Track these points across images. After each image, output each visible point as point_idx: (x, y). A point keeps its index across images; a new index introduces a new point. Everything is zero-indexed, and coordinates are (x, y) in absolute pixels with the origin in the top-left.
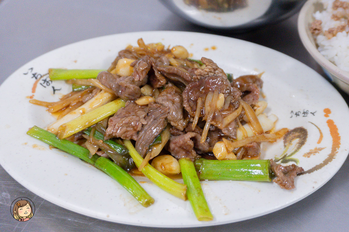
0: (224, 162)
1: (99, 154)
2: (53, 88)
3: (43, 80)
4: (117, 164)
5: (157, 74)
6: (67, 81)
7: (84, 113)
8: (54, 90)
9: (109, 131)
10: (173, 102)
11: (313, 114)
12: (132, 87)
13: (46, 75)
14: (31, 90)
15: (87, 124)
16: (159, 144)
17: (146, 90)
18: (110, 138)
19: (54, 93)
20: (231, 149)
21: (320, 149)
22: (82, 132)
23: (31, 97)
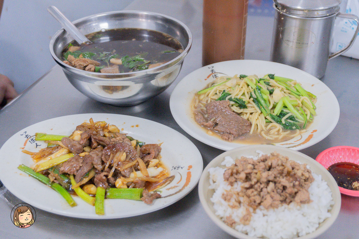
0: (120, 189)
1: (55, 181)
2: (36, 144)
3: (31, 139)
4: (64, 187)
5: (93, 140)
6: (45, 141)
7: (51, 159)
8: (37, 146)
9: (62, 169)
10: (97, 155)
11: (182, 168)
12: (79, 146)
13: (33, 136)
14: (23, 144)
15: (51, 166)
16: (88, 177)
17: (87, 149)
18: (62, 173)
19: (36, 147)
20: (125, 183)
21: (176, 187)
22: (48, 170)
23: (23, 148)
